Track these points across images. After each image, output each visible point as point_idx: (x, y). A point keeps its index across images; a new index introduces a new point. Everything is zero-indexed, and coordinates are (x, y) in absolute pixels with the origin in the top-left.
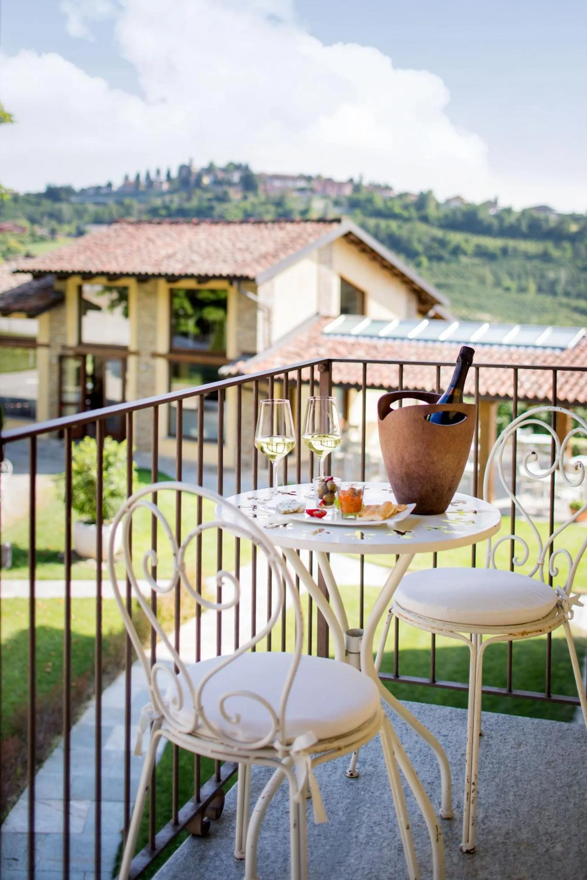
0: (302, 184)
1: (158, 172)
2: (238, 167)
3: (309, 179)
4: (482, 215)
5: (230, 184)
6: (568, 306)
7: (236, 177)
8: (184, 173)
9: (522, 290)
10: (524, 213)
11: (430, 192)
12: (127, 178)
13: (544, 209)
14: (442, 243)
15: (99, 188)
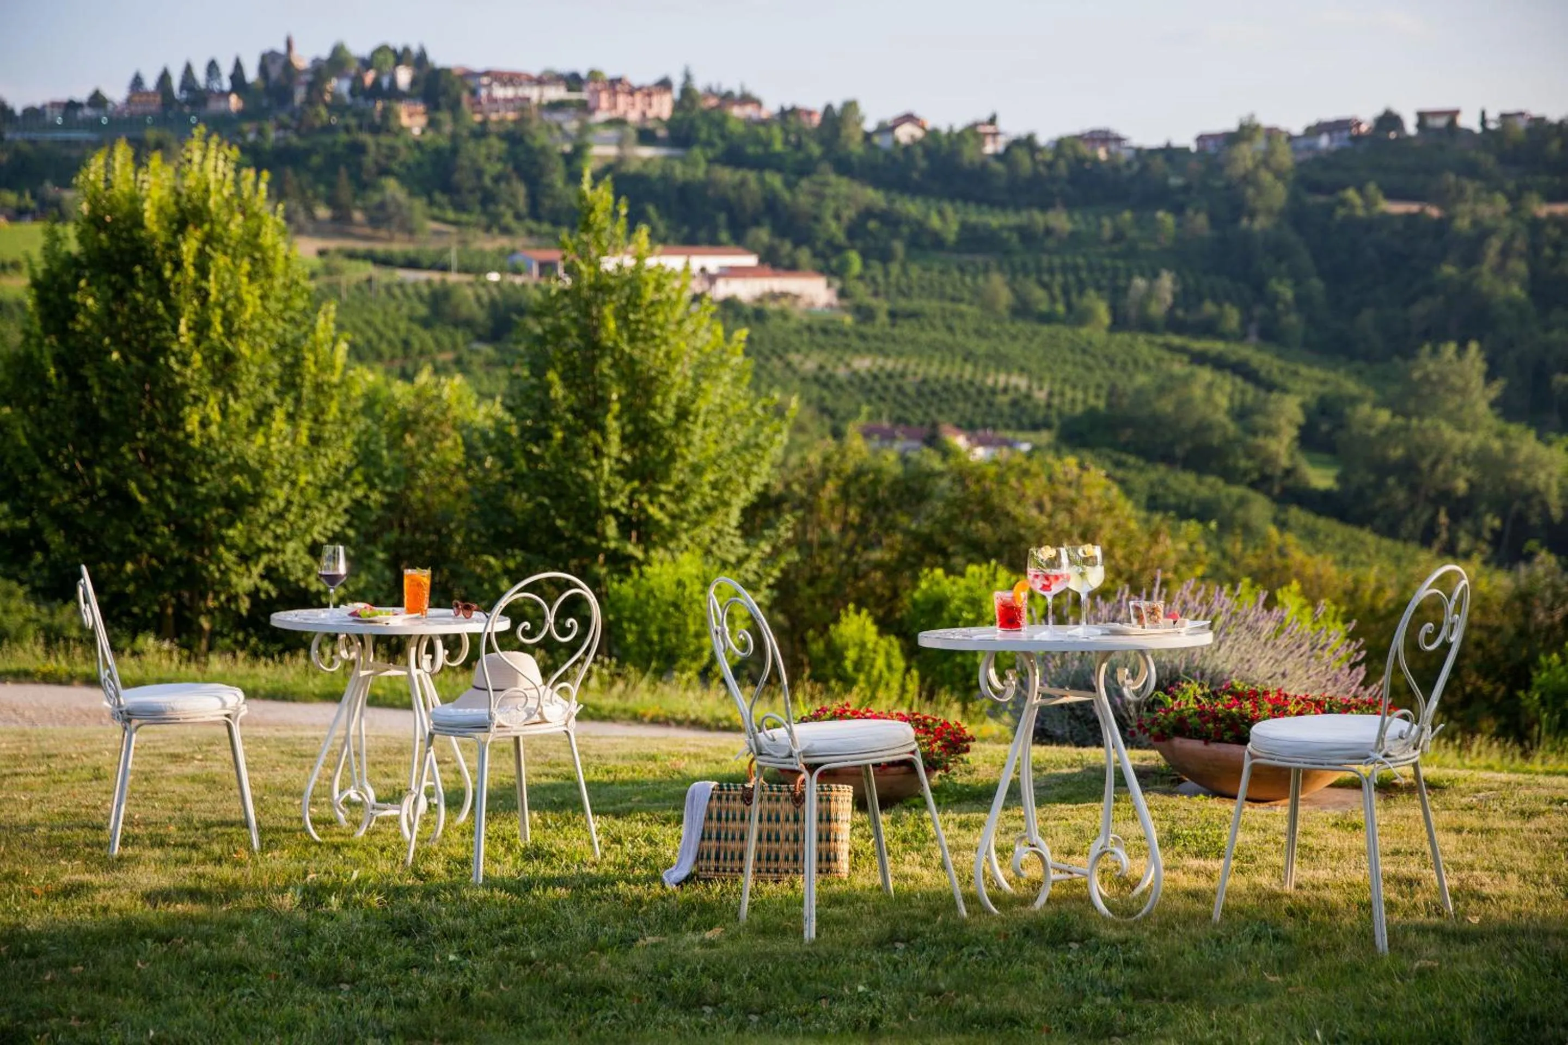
0: (556, 93)
1: (212, 68)
2: (401, 57)
3: (573, 81)
4: (968, 153)
5: (394, 93)
6: (1182, 350)
7: (404, 77)
8: (275, 72)
9: (1079, 317)
10: (1060, 144)
11: (850, 106)
12: (137, 82)
13: (1103, 137)
14: (890, 220)
15: (71, 106)
